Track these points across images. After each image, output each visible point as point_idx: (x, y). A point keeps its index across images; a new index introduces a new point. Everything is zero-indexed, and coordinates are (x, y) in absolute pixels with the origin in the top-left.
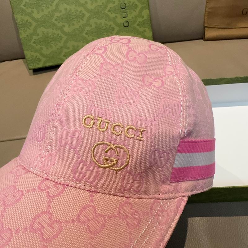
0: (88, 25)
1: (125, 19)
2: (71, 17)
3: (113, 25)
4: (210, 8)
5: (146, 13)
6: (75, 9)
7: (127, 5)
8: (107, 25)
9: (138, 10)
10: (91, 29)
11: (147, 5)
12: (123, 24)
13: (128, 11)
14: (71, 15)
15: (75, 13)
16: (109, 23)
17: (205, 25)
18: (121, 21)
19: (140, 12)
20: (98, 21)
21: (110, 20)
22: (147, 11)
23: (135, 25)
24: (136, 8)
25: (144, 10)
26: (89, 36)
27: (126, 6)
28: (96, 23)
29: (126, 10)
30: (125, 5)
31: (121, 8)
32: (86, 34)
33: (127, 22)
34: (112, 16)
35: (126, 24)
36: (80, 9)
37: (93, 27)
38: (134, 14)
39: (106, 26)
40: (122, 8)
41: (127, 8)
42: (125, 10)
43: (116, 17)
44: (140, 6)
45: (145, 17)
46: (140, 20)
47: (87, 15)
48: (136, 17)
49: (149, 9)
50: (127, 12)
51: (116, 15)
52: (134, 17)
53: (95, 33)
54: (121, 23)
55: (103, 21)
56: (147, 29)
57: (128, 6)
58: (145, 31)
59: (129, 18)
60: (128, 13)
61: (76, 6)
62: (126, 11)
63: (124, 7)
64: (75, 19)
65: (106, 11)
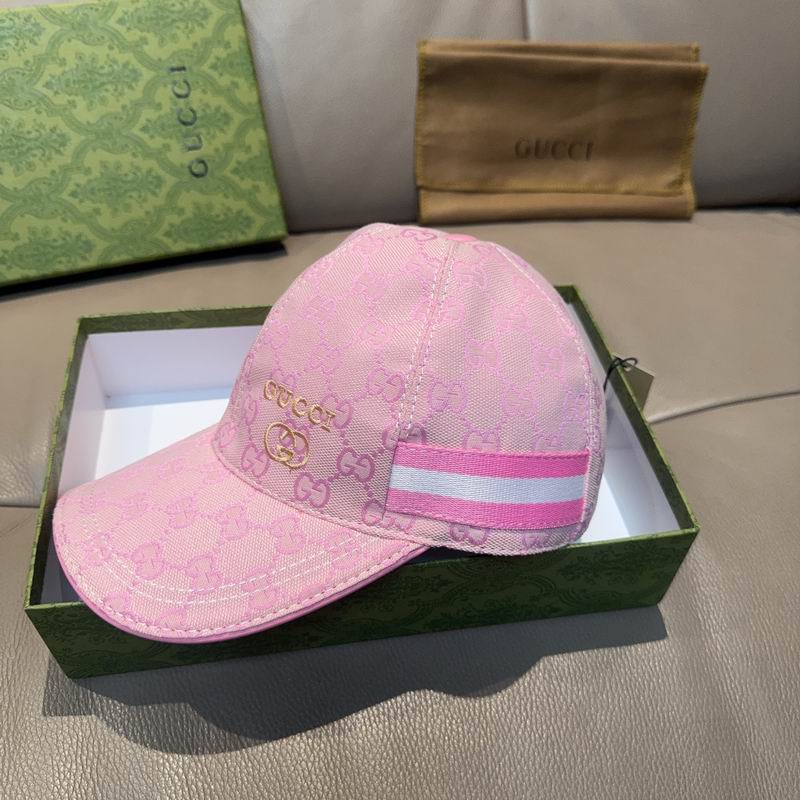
0: (78, 168)
1: (194, 154)
2: (23, 145)
3: (159, 171)
5: (256, 137)
6: (35, 120)
7: (198, 115)
8: (138, 168)
9: (232, 129)
10: (90, 181)
11: (260, 116)
12: (190, 168)
13: (203, 131)
14: (24, 139)
15: (37, 134)
16: (146, 164)
17: (420, 183)
18: (179, 156)
19: (241, 132)
20: (111, 159)
21: (148, 154)
22: (261, 134)
23: (227, 173)
24: (227, 123)
25: (251, 131)
26: (81, 201)
27: (195, 118)
28: (104, 165)
29: (197, 127)
30: (191, 113)
31: (178, 123)
32: (74, 194)
33: (202, 162)
34: (156, 143)
35: (198, 169)
36: (49, 122)
37: (96, 173)
38: (223, 138)
39: (134, 173)
40: (184, 123)
41: (198, 122)
42: (195, 128)
43: (167, 147)
44: (238, 118)
45: (256, 150)
46: (240, 156)
48: (228, 147)
49: (266, 128)
50: (201, 133)
51: (168, 141)
52: (220, 147)
53: (102, 194)
54: (182, 165)
55: (126, 159)
56: (262, 184)
57: (202, 118)
58: (256, 188)
59: (206, 150)
60: (202, 137)
61: (38, 112)
62: (197, 131)
63: (189, 120)
64: (35, 152)
65: (136, 131)
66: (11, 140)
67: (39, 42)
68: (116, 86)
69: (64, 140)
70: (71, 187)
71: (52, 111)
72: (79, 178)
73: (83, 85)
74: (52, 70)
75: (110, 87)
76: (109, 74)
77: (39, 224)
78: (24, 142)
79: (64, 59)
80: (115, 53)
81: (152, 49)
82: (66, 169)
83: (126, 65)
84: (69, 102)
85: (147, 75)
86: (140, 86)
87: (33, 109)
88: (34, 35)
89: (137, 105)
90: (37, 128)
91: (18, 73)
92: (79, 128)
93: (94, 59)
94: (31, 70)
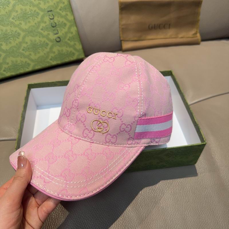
0: (24, 42)
1: (57, 36)
3: (47, 41)
4: (123, 25)
5: (74, 29)
6: (10, 29)
8: (41, 41)
9: (67, 28)
10: (27, 46)
11: (74, 23)
12: (56, 40)
13: (59, 29)
14: (8, 35)
15: (11, 33)
16: (43, 40)
17: (122, 39)
18: (53, 37)
19: (69, 28)
20: (33, 39)
21: (43, 37)
22: (75, 28)
23: (66, 40)
24: (65, 26)
25: (72, 28)
26: (26, 52)
27: (56, 25)
28: (31, 41)
29: (57, 28)
30: (55, 24)
31: (51, 27)
32: (23, 50)
33: (59, 38)
34: (45, 33)
35: (58, 40)
36: (14, 29)
37: (29, 43)
38: (65, 30)
39: (40, 43)
40: (53, 27)
41: (57, 26)
43: (49, 34)
44: (68, 24)
45: (74, 33)
46: (70, 35)
47: (22, 34)
48: (66, 33)
49: (77, 26)
51: (49, 32)
52: (64, 33)
53: (31, 49)
54: (54, 39)
55: (37, 39)
56: (77, 43)
57: (58, 25)
58: (75, 44)
59: (60, 34)
61: (11, 27)
63: (54, 26)
64: (11, 38)
65: (40, 30)
66: (4, 36)
67: (9, 6)
68: (33, 17)
69: (19, 34)
70: (22, 48)
71: (15, 26)
72: (24, 45)
73: (23, 18)
74: (14, 14)
75: (31, 18)
76: (31, 14)
77: (14, 59)
78: (8, 36)
79: (17, 11)
80: (32, 8)
81: (42, 6)
82: (20, 43)
83: (35, 11)
84: (20, 23)
85: (41, 13)
86: (40, 17)
87: (9, 26)
88: (8, 4)
89: (39, 23)
90: (11, 31)
91: (4, 16)
92: (23, 30)
94: (8, 15)
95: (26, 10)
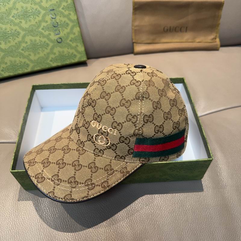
0: (24, 42)
1: (58, 36)
2: (7, 35)
3: (47, 41)
5: (77, 30)
7: (59, 24)
8: (41, 41)
9: (69, 28)
10: (27, 46)
11: (78, 23)
12: (57, 40)
14: (7, 33)
15: (11, 32)
16: (44, 40)
17: (134, 41)
18: (53, 37)
19: (72, 28)
20: (33, 38)
21: (44, 37)
22: (78, 29)
23: (68, 41)
24: (68, 26)
25: (75, 28)
26: (25, 52)
27: (58, 25)
29: (59, 28)
30: (57, 23)
31: (53, 26)
32: (22, 50)
33: (61, 38)
34: (47, 33)
35: (59, 40)
36: (14, 28)
37: (29, 43)
38: (66, 31)
39: (40, 43)
40: (55, 27)
41: (59, 26)
43: (50, 34)
44: (71, 24)
45: (77, 34)
46: (72, 36)
47: (22, 33)
48: (68, 34)
49: (80, 27)
50: (59, 29)
51: (50, 32)
52: (66, 33)
53: (31, 49)
54: (55, 40)
55: (37, 38)
56: (79, 44)
57: (60, 25)
58: (77, 46)
59: (62, 35)
60: (60, 31)
61: (11, 25)
63: (56, 26)
64: (10, 37)
65: (40, 30)
66: (3, 34)
67: (10, 4)
68: (34, 16)
69: (19, 33)
70: (22, 48)
71: (15, 24)
72: (24, 45)
73: (24, 16)
74: (14, 12)
75: (32, 17)
76: (31, 12)
77: (13, 59)
79: (18, 8)
80: (33, 6)
81: (44, 4)
82: (20, 42)
83: (36, 9)
84: (20, 22)
85: (43, 12)
86: (41, 16)
87: (9, 24)
88: (8, 1)
89: (40, 22)
90: (11, 30)
91: (4, 13)
92: (23, 29)
93: (26, 8)
94: (8, 12)
95: (27, 8)
